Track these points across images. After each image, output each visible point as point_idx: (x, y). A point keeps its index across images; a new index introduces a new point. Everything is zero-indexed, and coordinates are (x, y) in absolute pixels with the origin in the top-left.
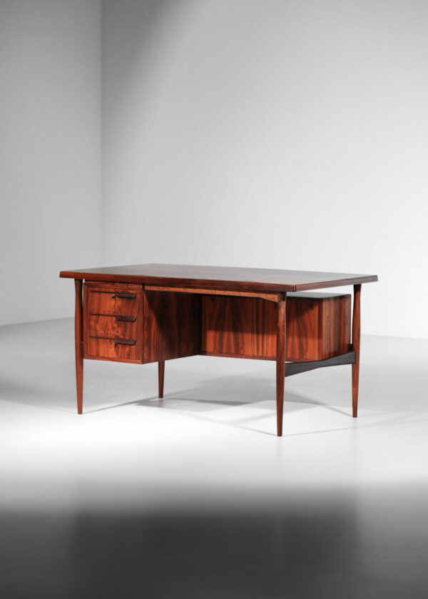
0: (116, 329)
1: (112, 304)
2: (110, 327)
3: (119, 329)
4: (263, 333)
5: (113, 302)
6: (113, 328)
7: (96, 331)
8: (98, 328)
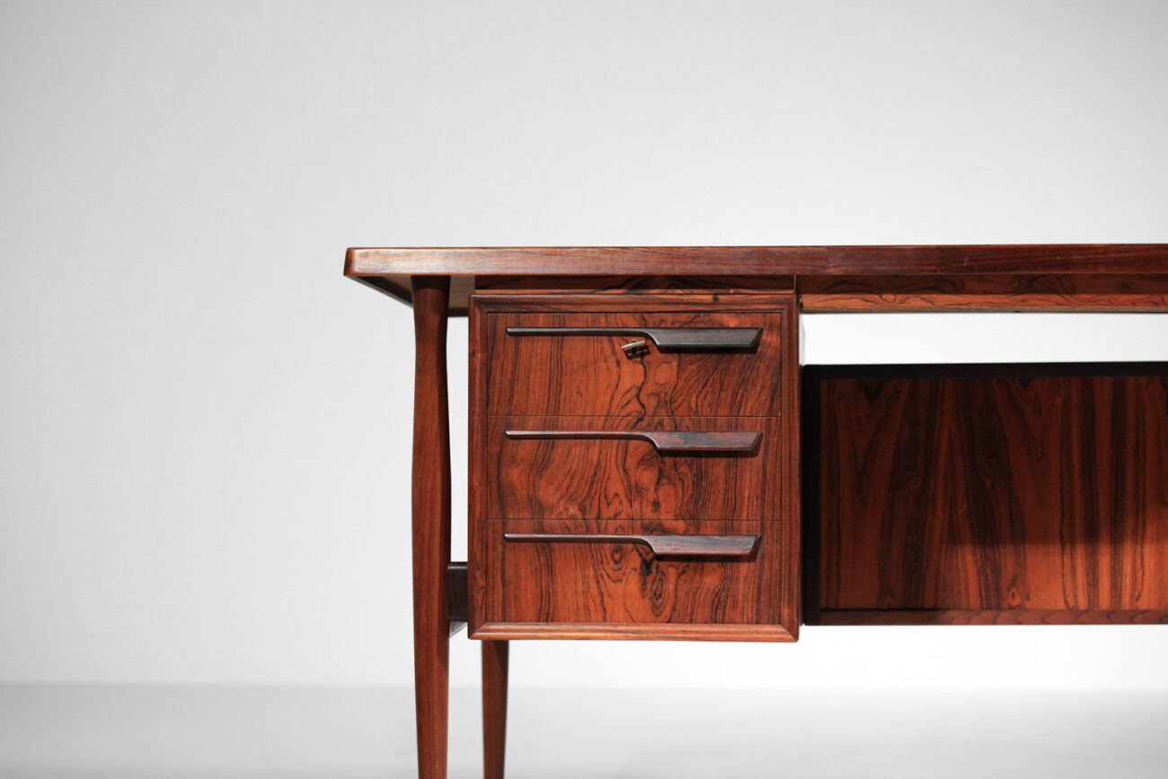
0: (651, 496)
1: (627, 383)
2: (616, 486)
3: (666, 489)
4: (1116, 540)
5: (631, 374)
6: (634, 491)
7: (538, 507)
8: (548, 494)
